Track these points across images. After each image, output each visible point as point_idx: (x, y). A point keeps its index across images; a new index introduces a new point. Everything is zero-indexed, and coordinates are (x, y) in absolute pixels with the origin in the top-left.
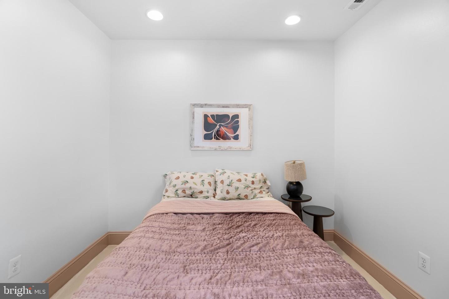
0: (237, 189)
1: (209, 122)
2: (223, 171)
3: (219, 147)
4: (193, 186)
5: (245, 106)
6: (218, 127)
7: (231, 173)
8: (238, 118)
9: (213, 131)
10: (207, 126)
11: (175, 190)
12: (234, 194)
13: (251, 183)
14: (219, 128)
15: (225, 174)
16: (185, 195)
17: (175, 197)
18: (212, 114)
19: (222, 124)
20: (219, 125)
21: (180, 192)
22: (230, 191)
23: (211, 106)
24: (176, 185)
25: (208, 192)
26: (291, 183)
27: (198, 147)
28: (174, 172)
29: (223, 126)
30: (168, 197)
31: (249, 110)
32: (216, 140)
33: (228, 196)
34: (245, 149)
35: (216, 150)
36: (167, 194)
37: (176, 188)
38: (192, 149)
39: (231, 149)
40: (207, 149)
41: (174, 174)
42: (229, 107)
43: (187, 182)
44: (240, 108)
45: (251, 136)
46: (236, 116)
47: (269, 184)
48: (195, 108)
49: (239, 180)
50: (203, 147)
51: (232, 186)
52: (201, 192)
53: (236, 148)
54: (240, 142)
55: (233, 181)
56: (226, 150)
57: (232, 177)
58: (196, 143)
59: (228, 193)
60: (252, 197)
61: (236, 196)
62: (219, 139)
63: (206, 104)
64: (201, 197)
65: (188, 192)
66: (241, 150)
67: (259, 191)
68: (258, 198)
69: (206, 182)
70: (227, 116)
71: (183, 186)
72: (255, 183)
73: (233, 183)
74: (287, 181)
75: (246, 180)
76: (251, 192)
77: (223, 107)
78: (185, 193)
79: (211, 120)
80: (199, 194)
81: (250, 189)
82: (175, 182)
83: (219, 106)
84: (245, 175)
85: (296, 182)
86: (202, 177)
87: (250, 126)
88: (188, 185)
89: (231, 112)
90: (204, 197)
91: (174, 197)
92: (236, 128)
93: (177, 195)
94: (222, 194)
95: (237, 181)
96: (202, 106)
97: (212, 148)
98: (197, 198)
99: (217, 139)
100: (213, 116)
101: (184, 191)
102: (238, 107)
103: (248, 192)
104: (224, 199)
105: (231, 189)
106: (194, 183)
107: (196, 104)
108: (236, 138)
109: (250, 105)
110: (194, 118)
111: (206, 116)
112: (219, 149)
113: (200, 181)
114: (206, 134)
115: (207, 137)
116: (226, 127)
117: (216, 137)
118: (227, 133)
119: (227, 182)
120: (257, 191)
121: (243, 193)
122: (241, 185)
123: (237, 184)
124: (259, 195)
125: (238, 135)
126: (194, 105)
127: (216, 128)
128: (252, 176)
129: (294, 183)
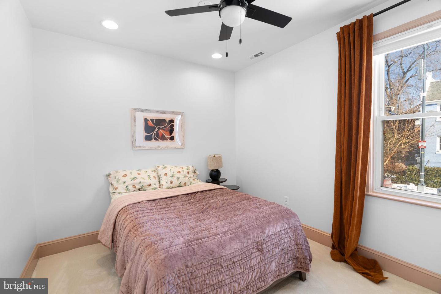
0: (178, 178)
1: (149, 125)
2: (164, 166)
3: (158, 146)
4: (142, 181)
5: (178, 113)
6: (157, 129)
7: (171, 167)
8: (173, 123)
9: (153, 133)
10: (148, 128)
11: (126, 187)
12: (176, 183)
13: (187, 173)
14: (158, 131)
15: (167, 168)
16: (134, 189)
17: (127, 192)
18: (151, 118)
19: (160, 127)
20: (158, 128)
21: (130, 187)
22: (173, 181)
23: (150, 111)
24: (125, 182)
25: (155, 184)
26: (212, 170)
27: (140, 147)
28: (119, 171)
29: (161, 128)
30: (119, 193)
31: (182, 117)
32: (155, 140)
33: (172, 185)
34: (179, 148)
35: (156, 149)
36: (117, 191)
37: (126, 184)
38: (134, 149)
39: (168, 148)
40: (148, 149)
41: (119, 172)
42: (166, 113)
43: (136, 178)
44: (174, 114)
45: (183, 137)
46: (172, 121)
47: (198, 173)
48: (136, 112)
49: (179, 172)
50: (145, 147)
51: (174, 177)
52: (150, 185)
53: (172, 147)
54: (175, 142)
55: (174, 174)
56: (164, 149)
57: (173, 170)
58: (137, 144)
59: (172, 183)
60: (189, 184)
61: (178, 185)
62: (158, 140)
63: (146, 110)
64: (150, 189)
65: (138, 187)
66: (177, 148)
67: (193, 179)
68: (193, 184)
69: (152, 176)
70: (164, 121)
71: (133, 182)
72: (190, 173)
73: (175, 174)
74: (210, 169)
75: (183, 172)
76: (188, 180)
77: (161, 113)
78: (135, 188)
79: (151, 124)
80: (148, 187)
81: (188, 178)
82: (123, 179)
83: (157, 112)
84: (181, 168)
85: (216, 170)
86: (147, 172)
87: (182, 129)
88: (137, 181)
89: (167, 117)
90: (153, 189)
91: (125, 192)
92: (171, 131)
93: (128, 190)
94: (167, 184)
95: (177, 172)
96: (142, 111)
97: (153, 148)
98: (146, 190)
99: (157, 140)
100: (152, 120)
101: (134, 186)
102: (173, 113)
103: (186, 180)
104: (169, 188)
105: (173, 180)
106: (142, 178)
107: (137, 109)
108: (172, 139)
109: (183, 113)
110: (135, 121)
111: (146, 120)
112: (158, 148)
113: (147, 176)
114: (146, 136)
115: (148, 138)
116: (163, 129)
117: (156, 138)
118: (164, 135)
119: (170, 174)
120: (192, 179)
121: (183, 181)
122: (181, 176)
123: (177, 175)
124: (193, 182)
125: (173, 137)
126: (136, 110)
127: (155, 131)
128: (187, 168)
129: (215, 171)
